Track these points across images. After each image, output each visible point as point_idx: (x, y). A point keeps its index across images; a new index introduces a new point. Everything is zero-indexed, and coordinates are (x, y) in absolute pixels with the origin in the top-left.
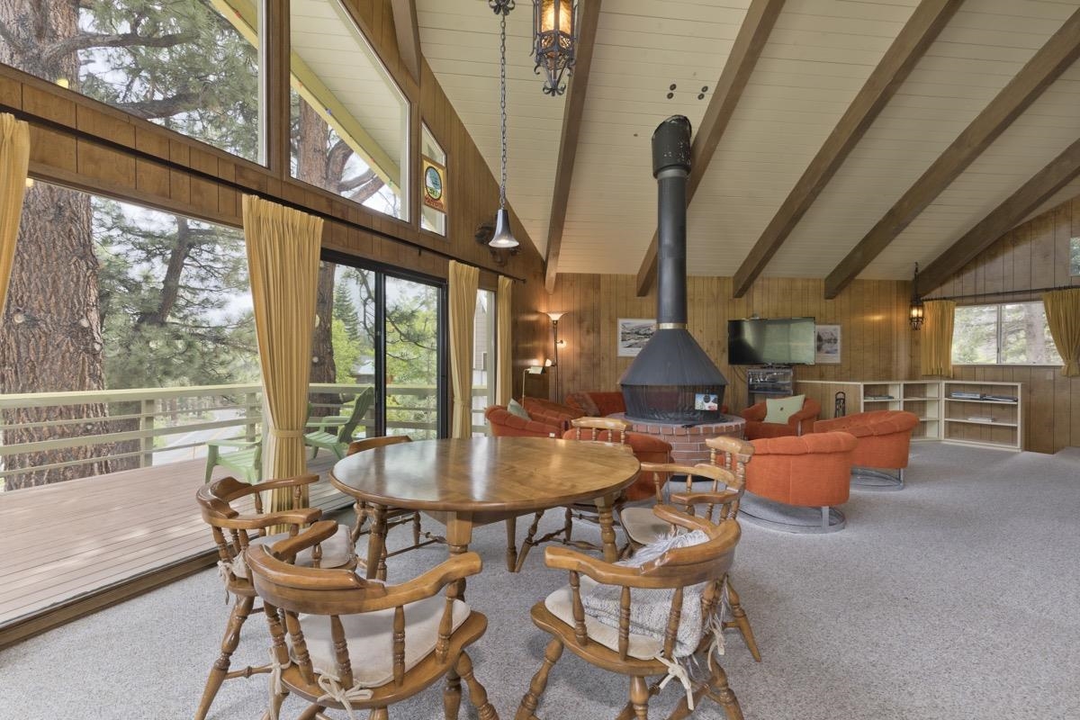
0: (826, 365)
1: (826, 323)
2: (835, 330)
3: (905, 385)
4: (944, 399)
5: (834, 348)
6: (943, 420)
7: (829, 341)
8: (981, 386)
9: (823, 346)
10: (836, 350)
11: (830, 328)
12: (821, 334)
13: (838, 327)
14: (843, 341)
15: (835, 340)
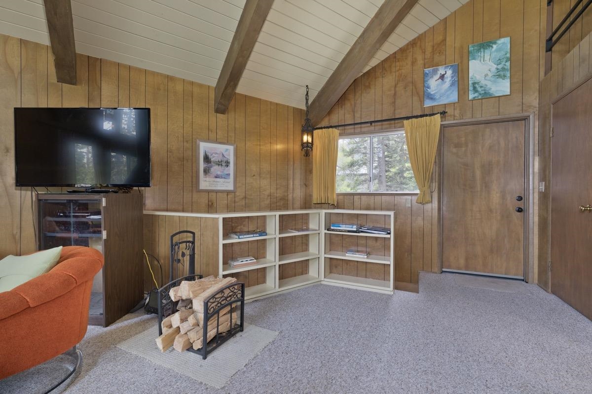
0: (217, 192)
1: (216, 141)
2: (227, 150)
3: (280, 216)
4: (323, 231)
5: (226, 172)
6: (323, 256)
7: (219, 163)
8: (357, 216)
9: (212, 170)
10: (229, 175)
11: (221, 148)
12: (209, 154)
13: (231, 148)
14: (236, 164)
15: (227, 164)
